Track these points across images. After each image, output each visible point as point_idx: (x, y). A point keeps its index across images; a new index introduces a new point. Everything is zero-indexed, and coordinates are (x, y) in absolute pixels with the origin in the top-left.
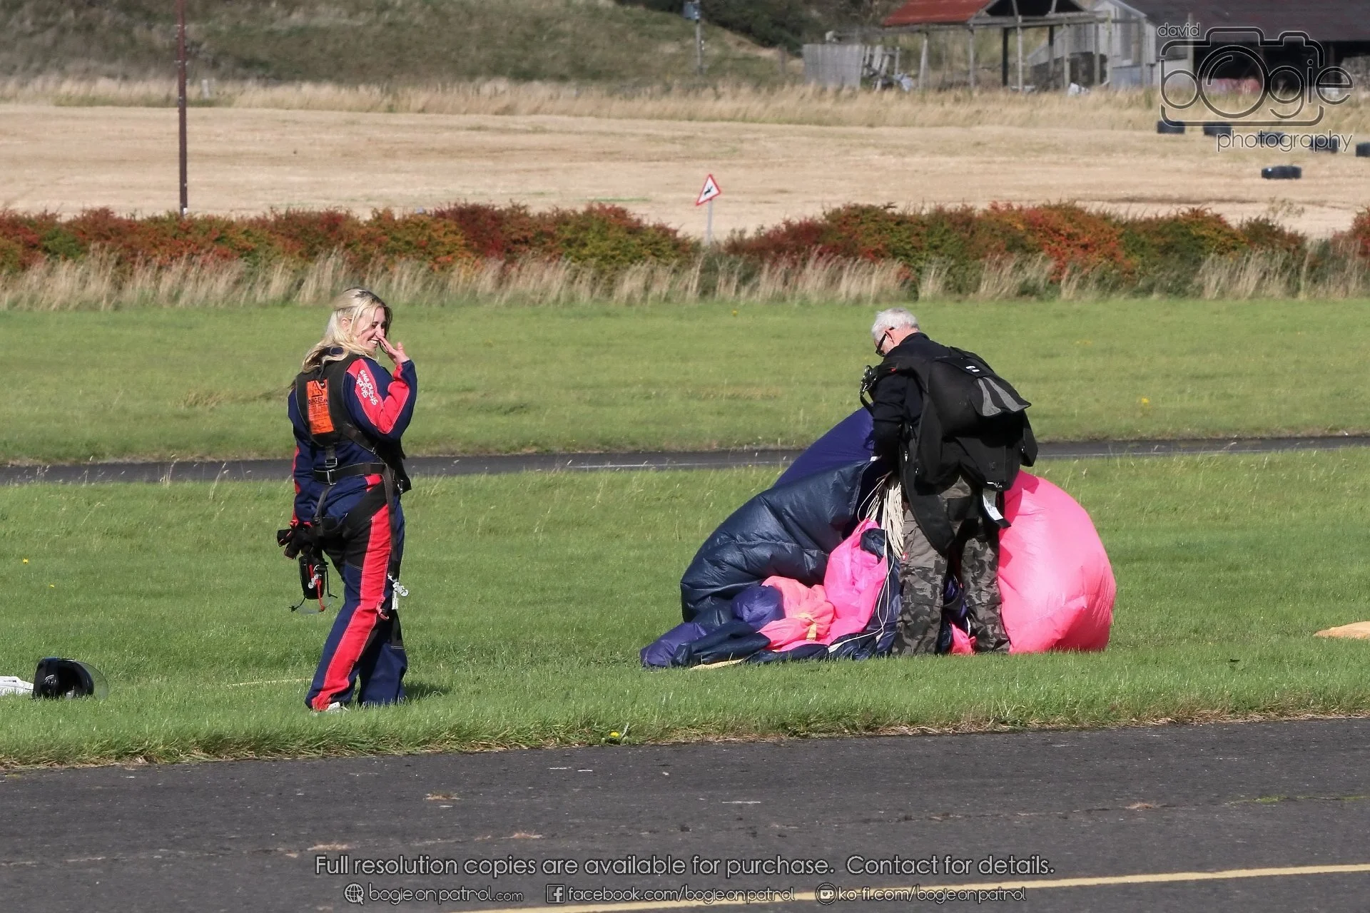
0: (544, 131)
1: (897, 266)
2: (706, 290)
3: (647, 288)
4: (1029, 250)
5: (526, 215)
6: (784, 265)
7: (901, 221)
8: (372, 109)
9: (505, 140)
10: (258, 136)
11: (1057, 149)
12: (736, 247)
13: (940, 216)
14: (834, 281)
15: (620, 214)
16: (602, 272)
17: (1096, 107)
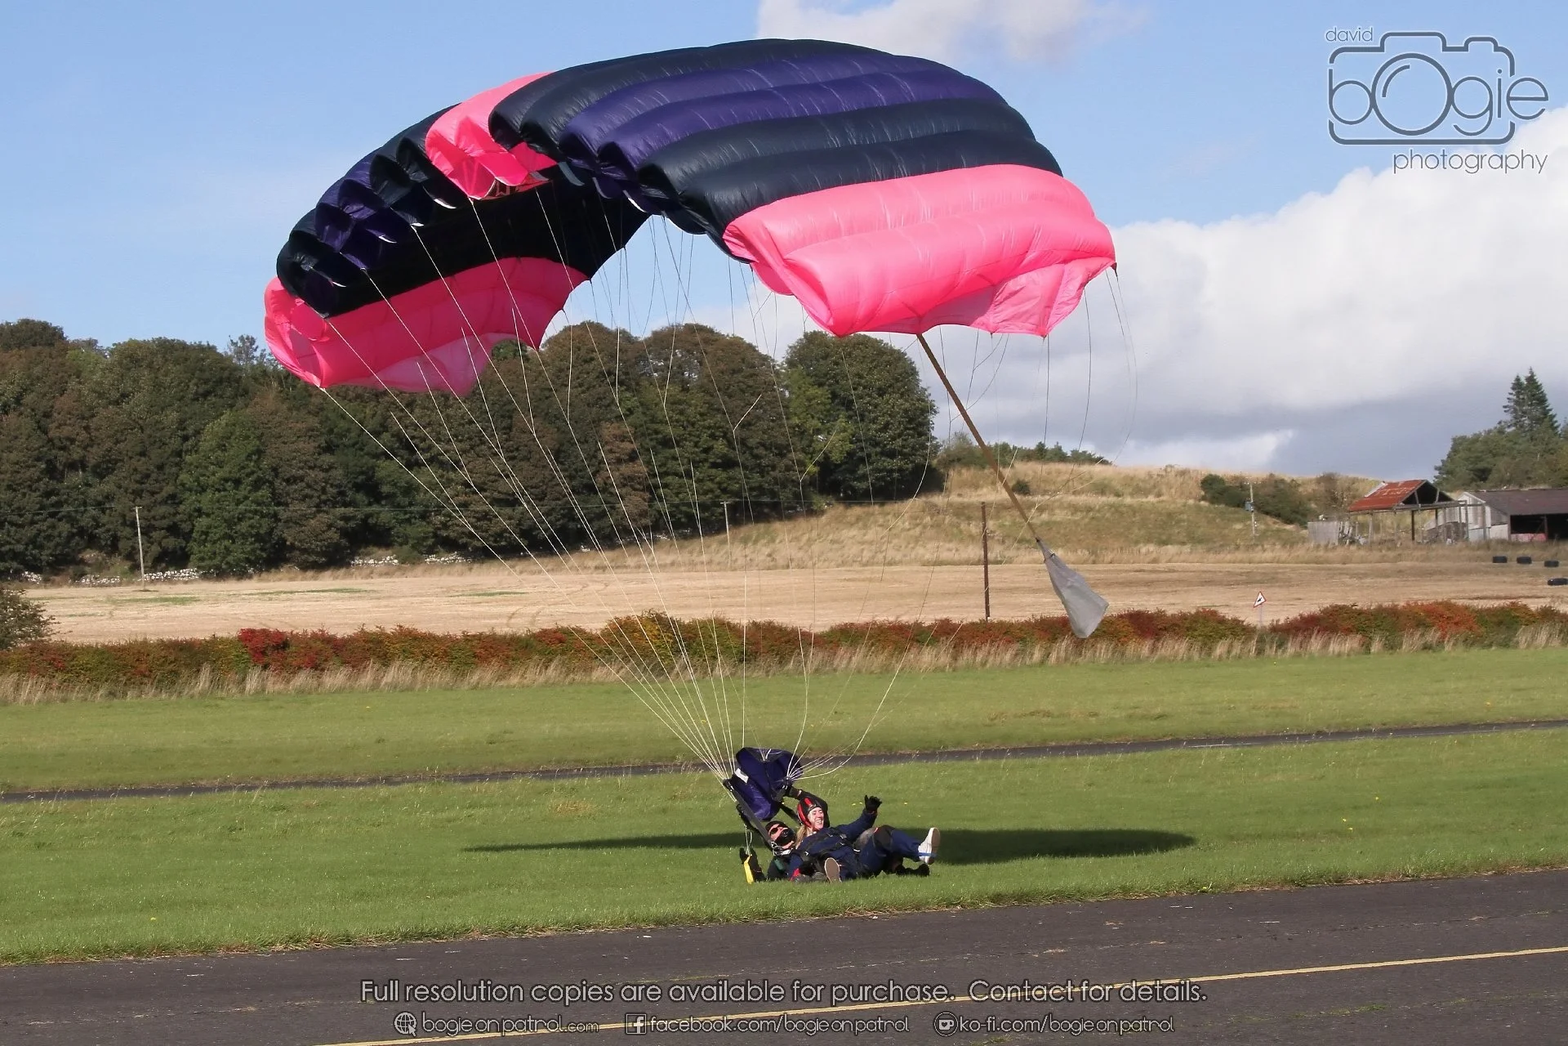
0: (1174, 571)
1: (1359, 636)
2: (1260, 652)
3: (1229, 652)
4: (1427, 626)
5: (1165, 615)
6: (1300, 639)
7: (1360, 613)
8: (1085, 562)
9: (1153, 576)
10: (1026, 578)
11: (1441, 573)
12: (1275, 629)
13: (1380, 610)
14: (1326, 646)
15: (1214, 613)
16: (1205, 644)
17: (1460, 550)
